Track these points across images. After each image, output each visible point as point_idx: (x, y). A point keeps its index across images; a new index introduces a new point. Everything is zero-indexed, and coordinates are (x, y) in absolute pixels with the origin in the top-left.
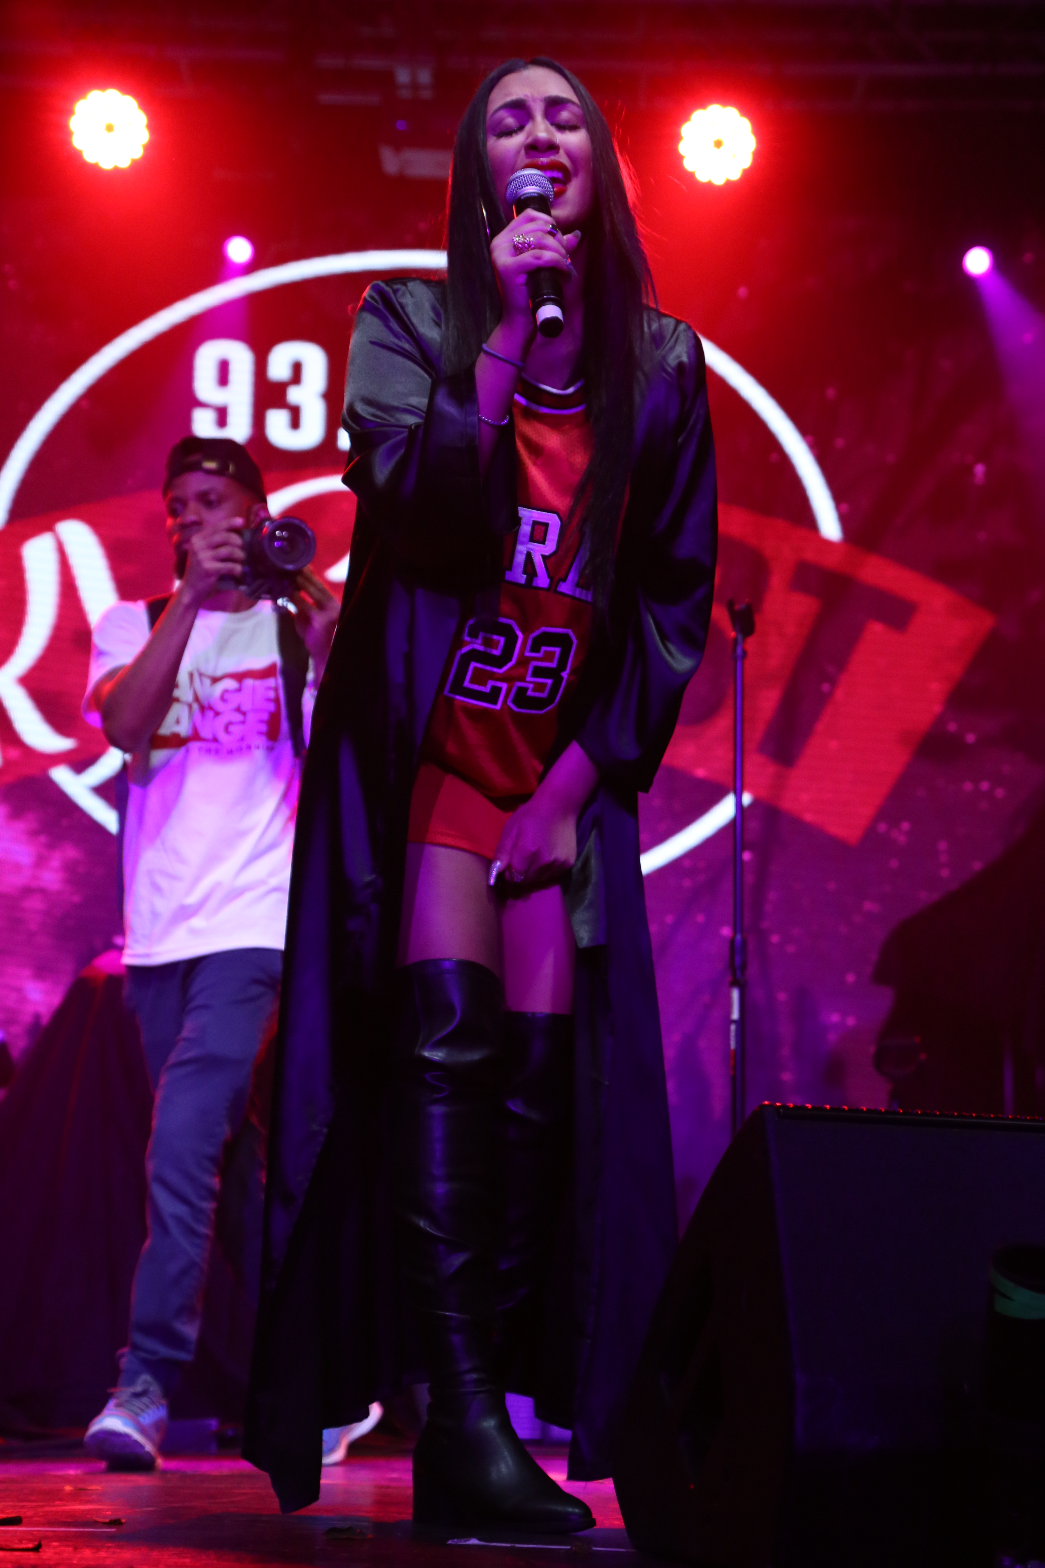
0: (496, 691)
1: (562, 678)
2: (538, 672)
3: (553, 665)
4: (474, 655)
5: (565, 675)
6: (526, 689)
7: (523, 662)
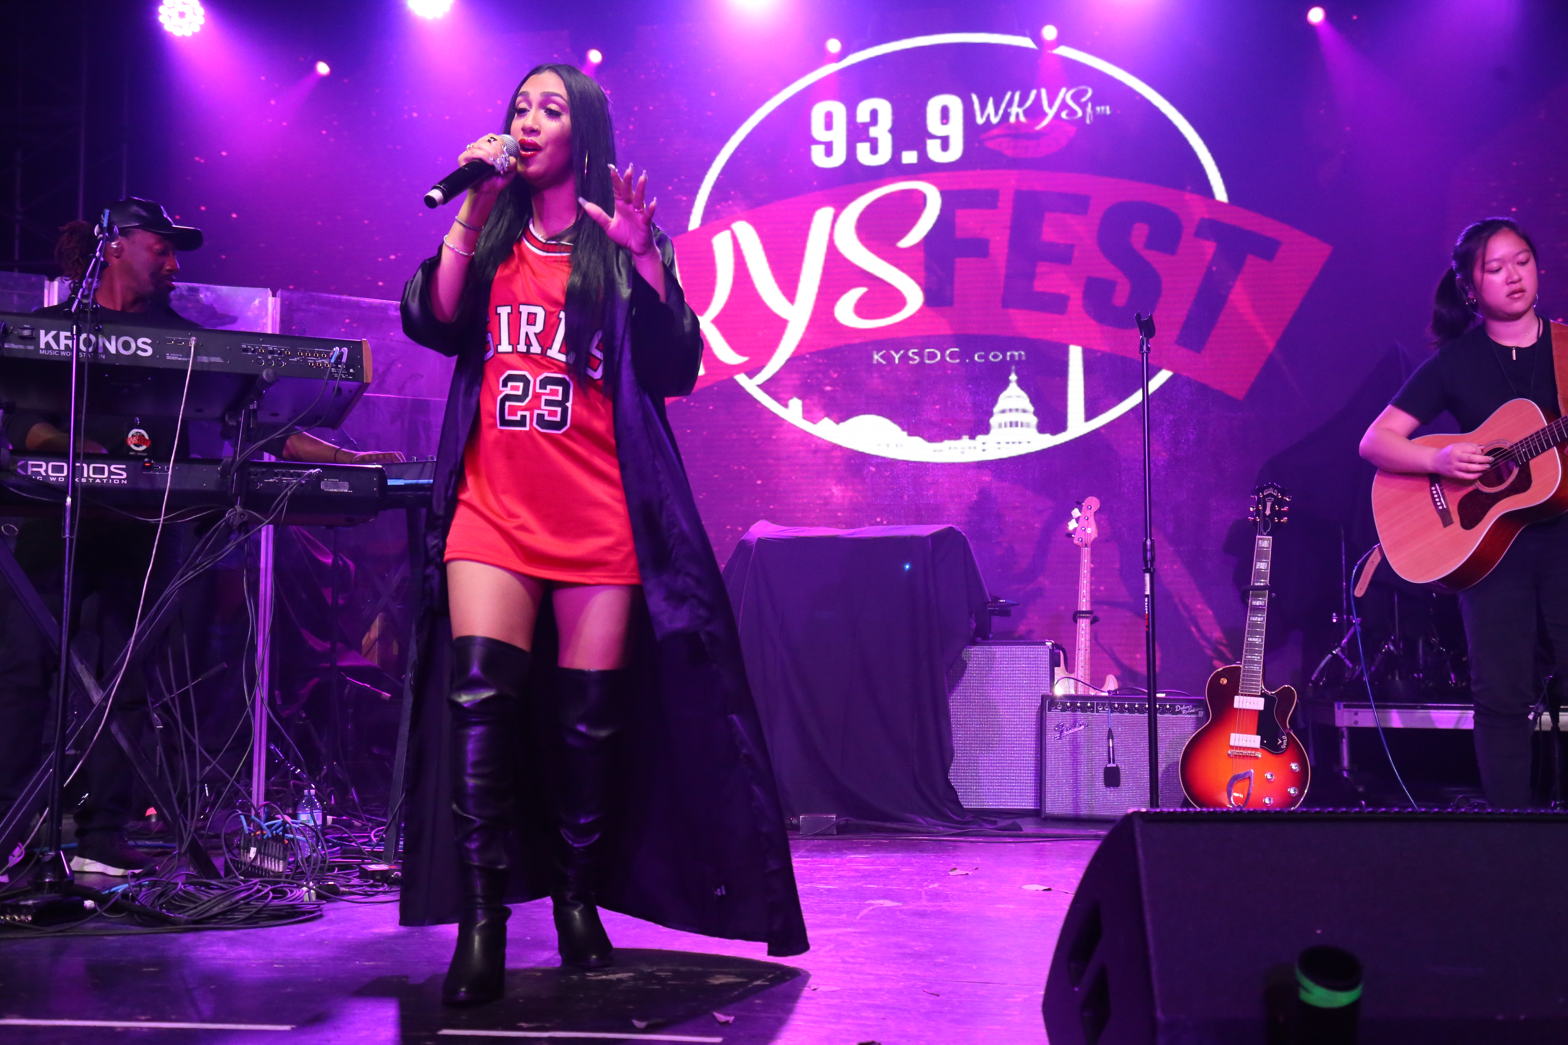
0: (524, 417)
1: (567, 407)
2: (548, 403)
3: (560, 398)
4: (508, 398)
5: (569, 404)
6: (543, 415)
7: (537, 396)
